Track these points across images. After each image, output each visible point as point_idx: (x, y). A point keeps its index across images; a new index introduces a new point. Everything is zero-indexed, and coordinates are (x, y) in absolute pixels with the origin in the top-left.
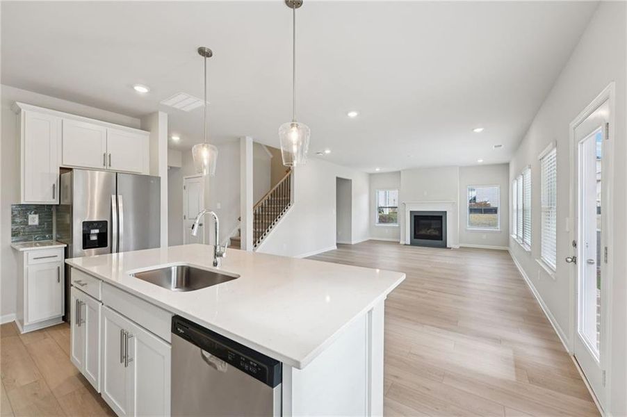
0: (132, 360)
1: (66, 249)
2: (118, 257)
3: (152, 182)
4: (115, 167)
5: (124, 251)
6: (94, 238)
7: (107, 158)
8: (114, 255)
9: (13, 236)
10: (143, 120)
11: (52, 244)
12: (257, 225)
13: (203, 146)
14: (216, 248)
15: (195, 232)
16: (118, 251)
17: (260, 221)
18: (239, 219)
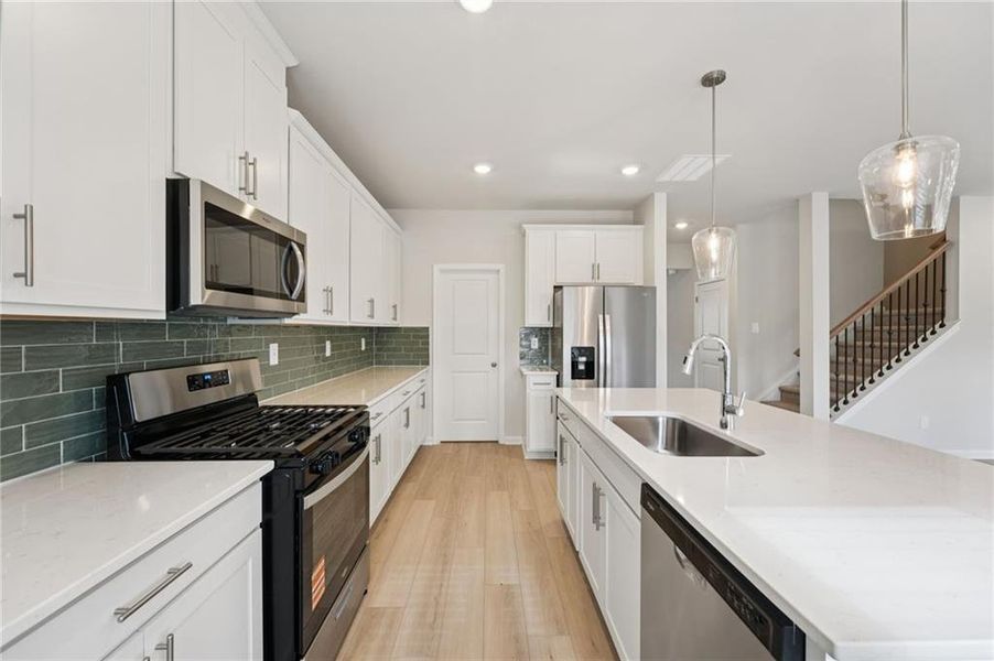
0: (604, 525)
1: (558, 376)
2: (605, 392)
3: (645, 295)
4: (604, 279)
5: (612, 386)
6: (582, 367)
7: (595, 268)
8: (601, 389)
9: (521, 358)
10: (635, 211)
11: (547, 370)
12: (842, 368)
13: (710, 231)
14: (724, 397)
15: (687, 369)
16: (605, 386)
17: (850, 360)
18: (797, 353)
